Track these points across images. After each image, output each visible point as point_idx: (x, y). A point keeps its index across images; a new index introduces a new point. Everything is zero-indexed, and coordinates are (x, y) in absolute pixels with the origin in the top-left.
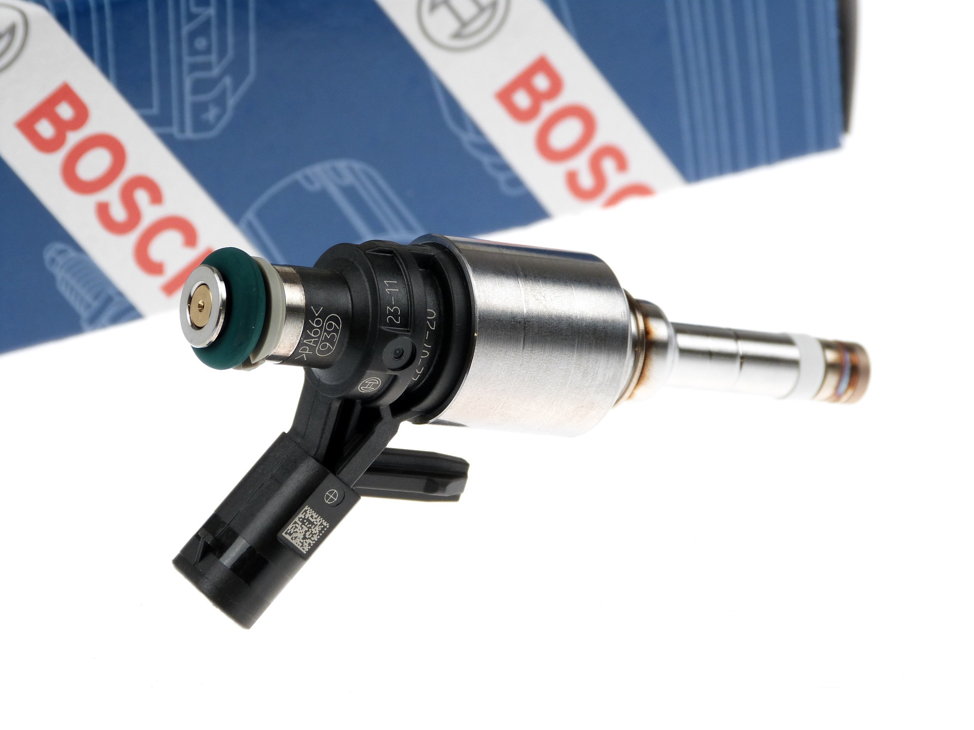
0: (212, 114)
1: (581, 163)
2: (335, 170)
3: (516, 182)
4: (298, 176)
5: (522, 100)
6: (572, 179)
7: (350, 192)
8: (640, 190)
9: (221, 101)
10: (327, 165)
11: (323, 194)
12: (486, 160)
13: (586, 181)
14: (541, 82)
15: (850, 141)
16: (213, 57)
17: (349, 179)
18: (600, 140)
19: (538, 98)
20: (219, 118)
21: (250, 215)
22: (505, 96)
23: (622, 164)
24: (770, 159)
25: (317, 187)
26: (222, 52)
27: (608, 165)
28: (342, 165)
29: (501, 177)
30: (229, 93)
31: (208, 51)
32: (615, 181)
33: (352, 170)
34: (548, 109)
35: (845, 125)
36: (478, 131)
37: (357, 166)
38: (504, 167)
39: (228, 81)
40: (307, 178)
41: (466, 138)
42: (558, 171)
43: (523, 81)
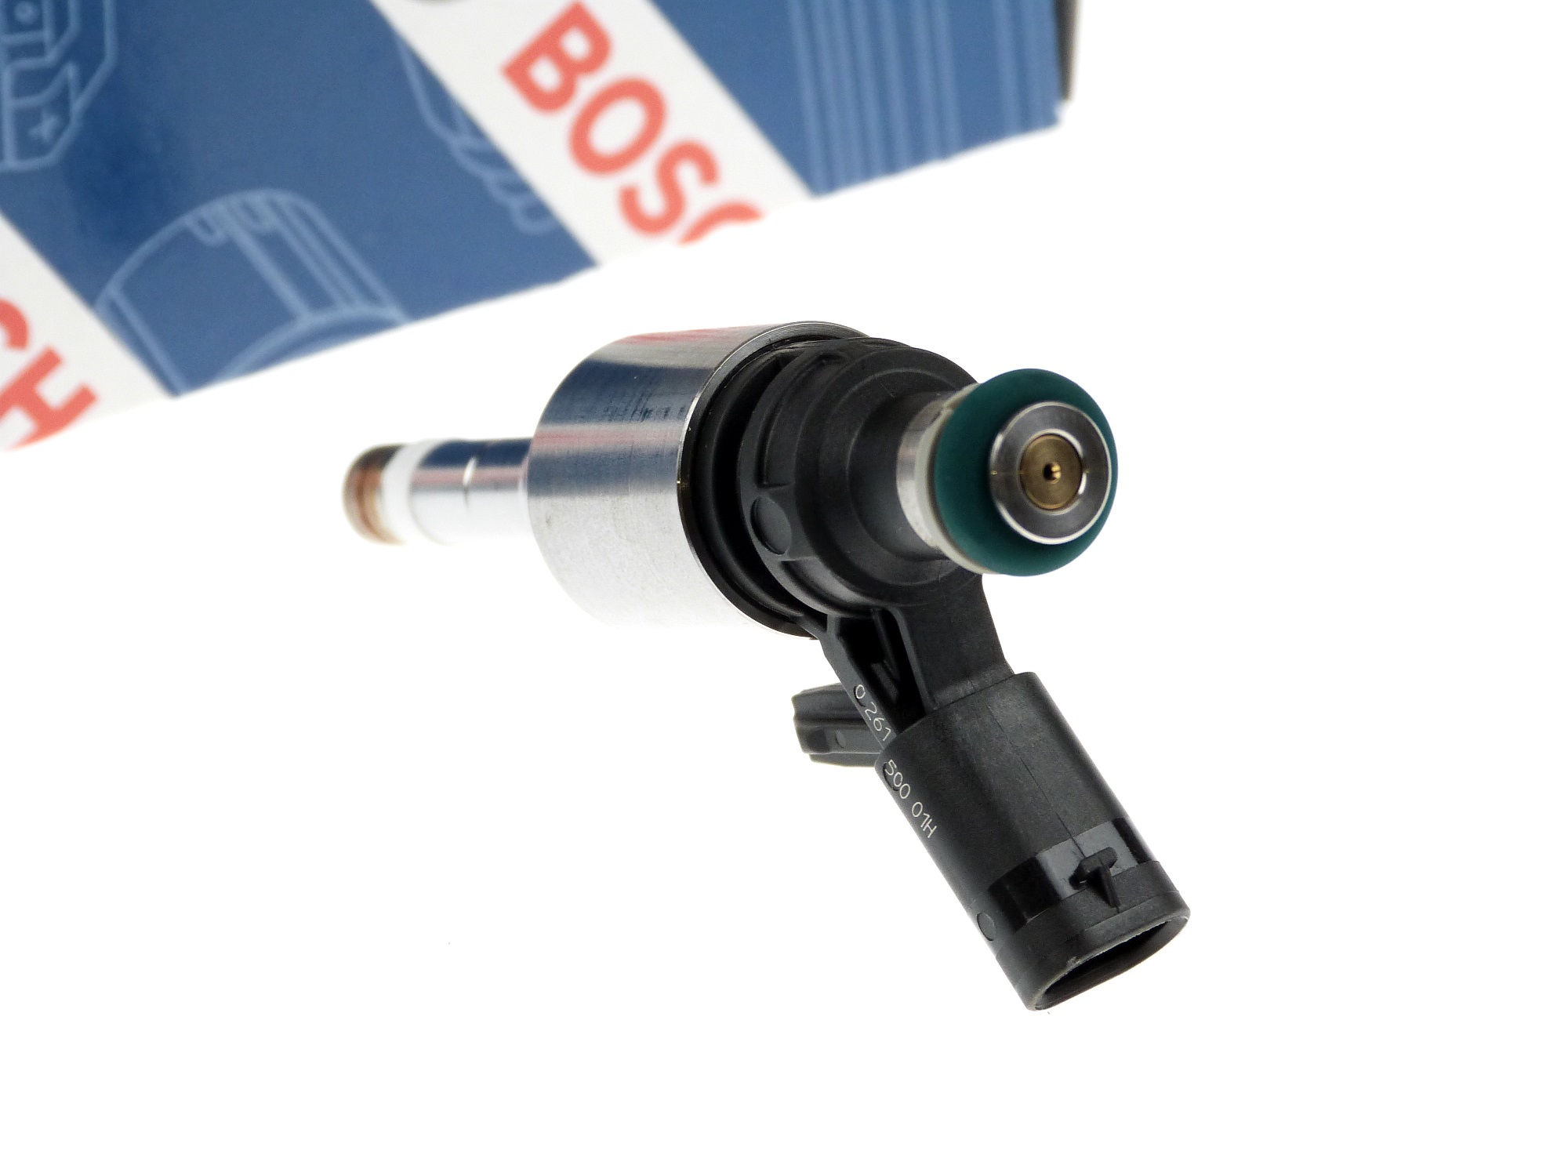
0: (46, 127)
1: (642, 174)
2: (249, 210)
3: (539, 210)
4: (188, 221)
5: (546, 75)
6: (629, 201)
7: (273, 243)
8: (740, 212)
9: (61, 104)
10: (234, 200)
11: (230, 250)
12: (490, 177)
13: (652, 202)
14: (576, 45)
15: (1070, 112)
16: (47, 34)
17: (271, 222)
18: (672, 134)
19: (571, 70)
20: (58, 133)
21: (113, 290)
22: (518, 72)
23: (709, 171)
24: (945, 151)
25: (218, 237)
26: (61, 26)
27: (687, 174)
28: (258, 199)
29: (515, 204)
30: (73, 93)
31: (37, 25)
32: (699, 199)
33: (273, 205)
34: (588, 87)
35: (1063, 85)
36: (476, 131)
37: (283, 198)
38: (520, 187)
39: (71, 71)
40: (204, 224)
41: (457, 143)
42: (608, 187)
43: (547, 44)
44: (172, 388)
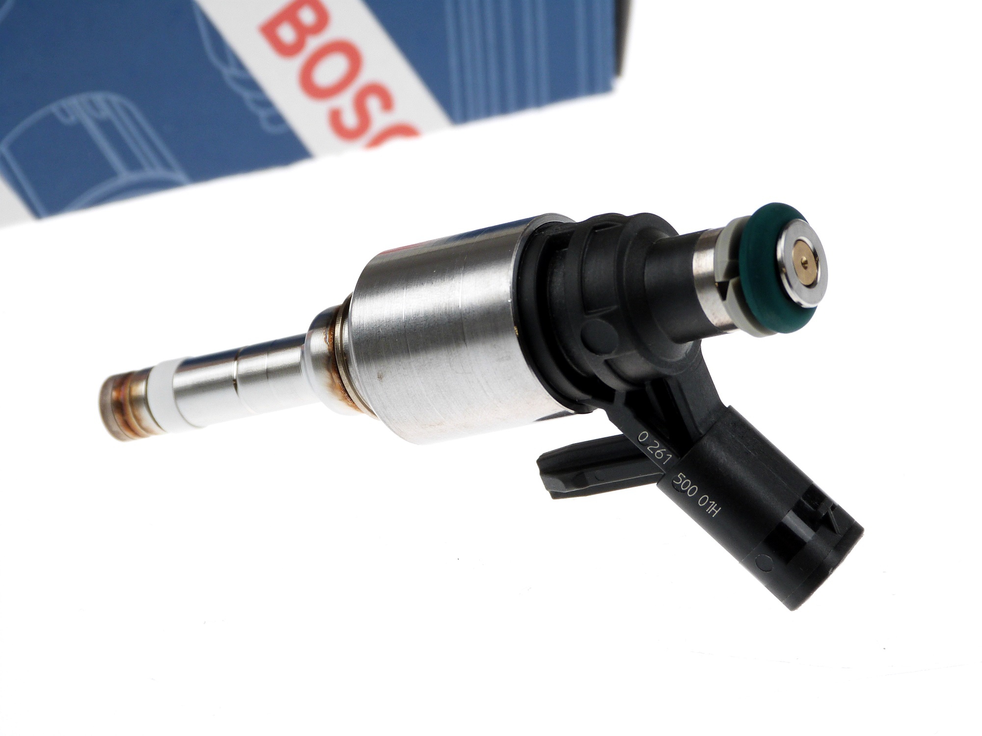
1: (345, 102)
2: (92, 103)
3: (278, 119)
4: (54, 108)
5: (287, 34)
6: (335, 118)
7: (106, 126)
8: (405, 131)
10: (83, 97)
11: (79, 128)
12: (247, 95)
13: (350, 120)
15: (623, 85)
17: (106, 113)
18: (366, 77)
19: (303, 32)
22: (269, 30)
23: (387, 103)
24: (539, 102)
25: (72, 119)
27: (373, 104)
28: (99, 97)
29: (262, 114)
32: (380, 120)
33: (108, 102)
34: (313, 43)
35: (617, 67)
36: (240, 65)
37: (115, 99)
38: (266, 103)
40: (63, 111)
41: (228, 72)
42: (321, 109)
43: (288, 15)
44: (37, 214)
